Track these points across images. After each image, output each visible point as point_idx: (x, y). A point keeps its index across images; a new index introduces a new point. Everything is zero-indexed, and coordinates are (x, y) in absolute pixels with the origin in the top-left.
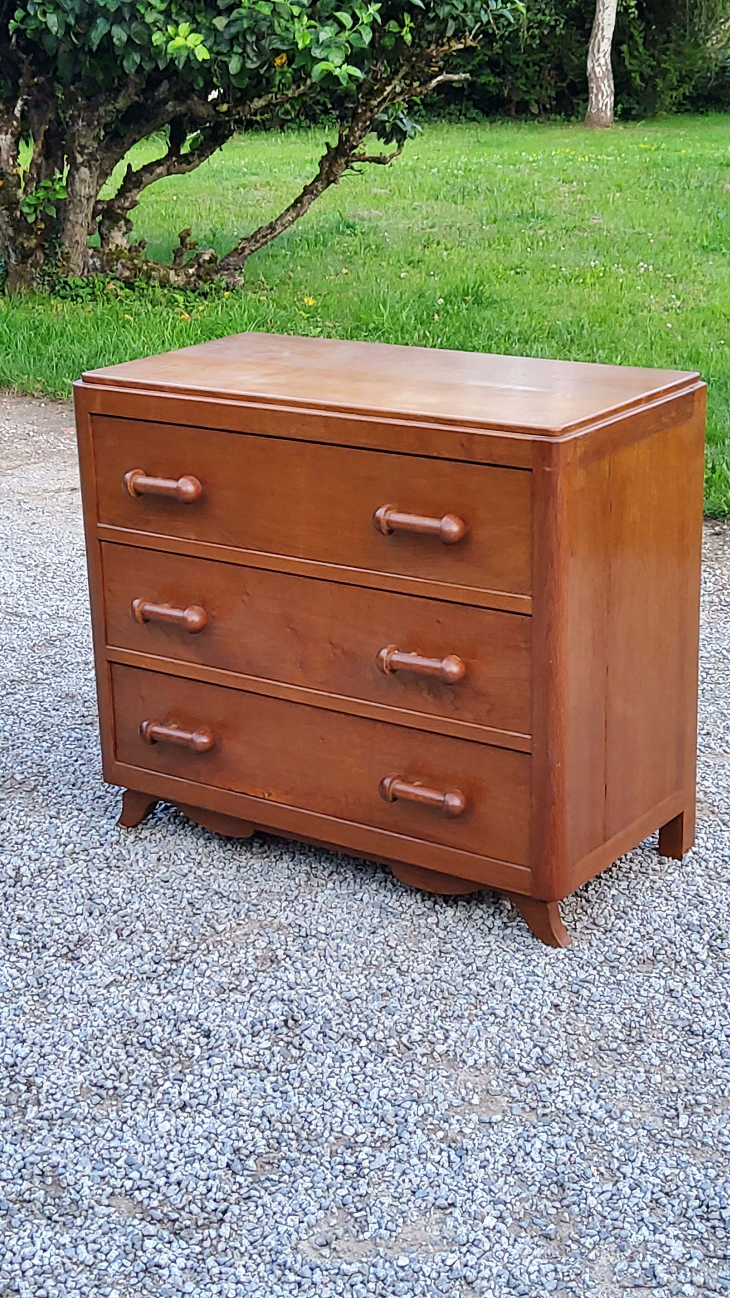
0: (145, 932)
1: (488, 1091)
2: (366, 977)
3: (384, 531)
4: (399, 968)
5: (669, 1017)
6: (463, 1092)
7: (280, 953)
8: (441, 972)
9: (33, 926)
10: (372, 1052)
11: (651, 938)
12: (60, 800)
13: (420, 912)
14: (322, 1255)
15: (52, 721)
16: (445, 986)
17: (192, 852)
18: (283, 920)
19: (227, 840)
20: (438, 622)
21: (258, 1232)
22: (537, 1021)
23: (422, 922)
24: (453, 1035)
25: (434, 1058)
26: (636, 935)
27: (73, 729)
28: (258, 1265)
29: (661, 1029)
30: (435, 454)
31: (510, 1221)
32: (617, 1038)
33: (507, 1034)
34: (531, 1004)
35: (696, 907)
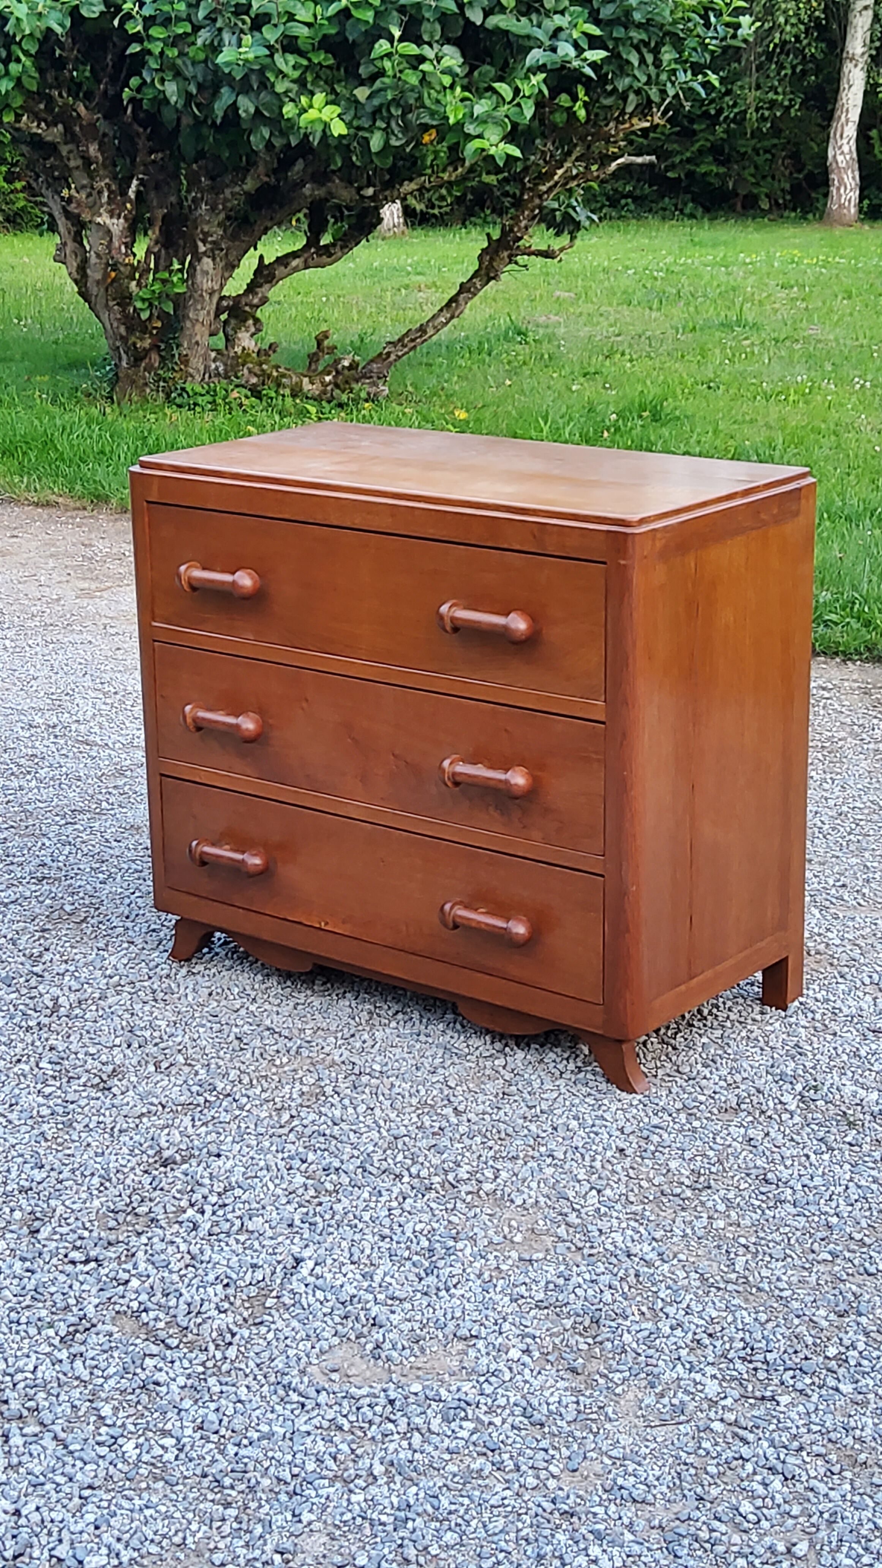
0: (186, 1064)
1: (533, 1231)
2: (418, 1116)
3: (448, 628)
4: (456, 1109)
5: (744, 1166)
6: (506, 1229)
7: (329, 1090)
8: (501, 1113)
9: (65, 1056)
10: (413, 1188)
11: (738, 1087)
12: (110, 932)
13: (488, 1054)
14: (331, 1380)
15: (112, 852)
16: (502, 1126)
17: (247, 988)
18: (336, 1058)
19: (287, 976)
20: (506, 731)
21: (266, 1354)
22: (598, 1164)
23: (489, 1064)
24: (504, 1175)
25: (480, 1197)
26: (722, 1083)
27: (133, 861)
28: (262, 1386)
29: (733, 1177)
30: (505, 546)
31: (536, 1354)
32: (683, 1183)
33: (563, 1176)
34: (594, 1148)
35: (793, 1058)
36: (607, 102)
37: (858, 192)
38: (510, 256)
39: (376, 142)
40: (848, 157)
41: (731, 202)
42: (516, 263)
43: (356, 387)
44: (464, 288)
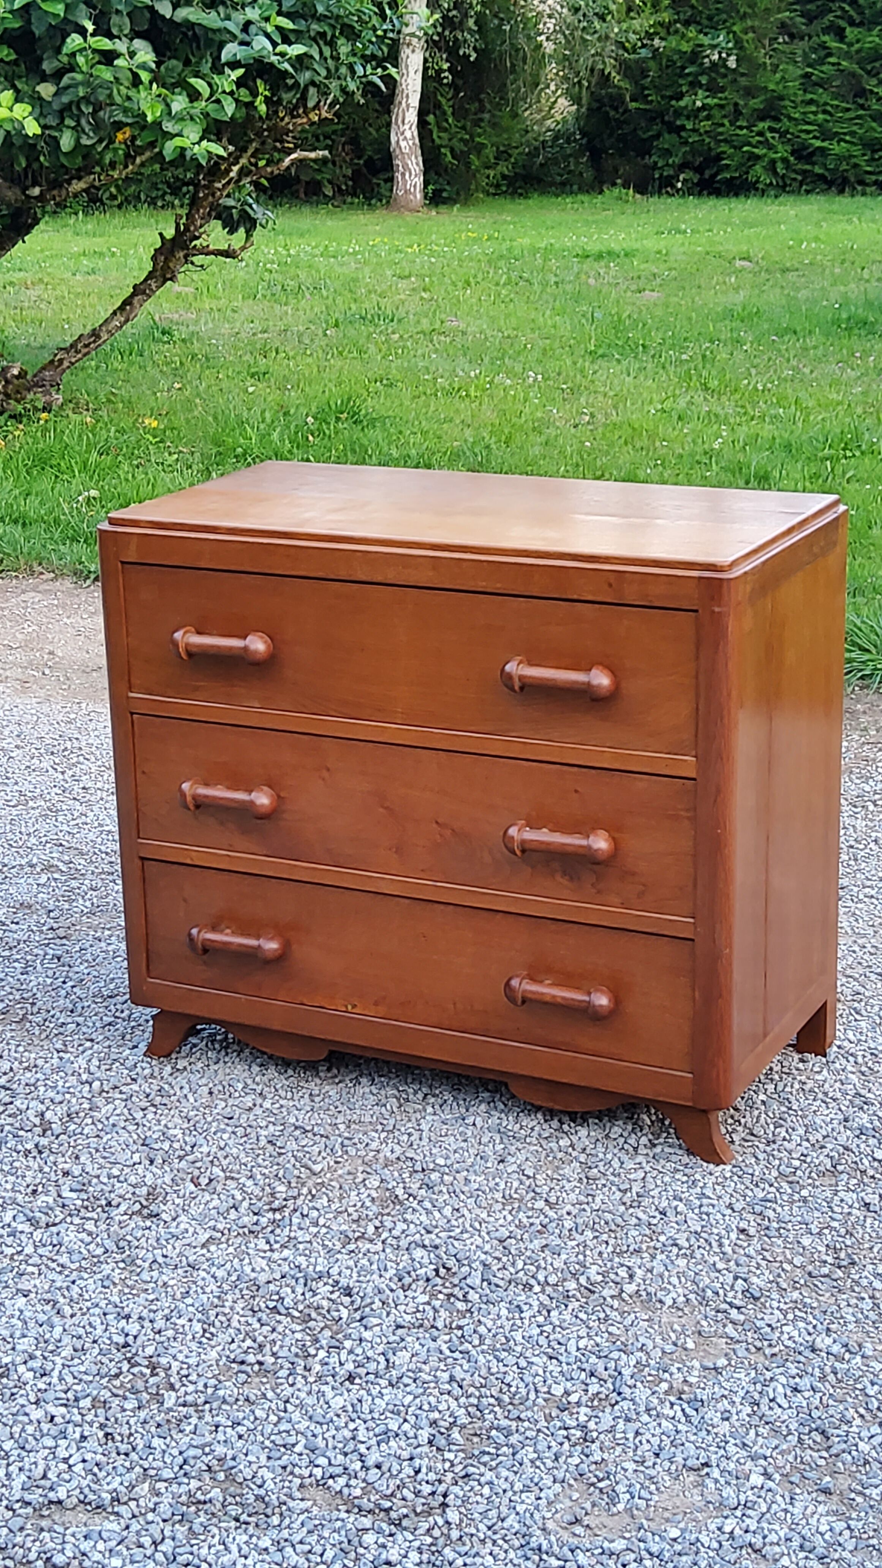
0: (227, 1178)
1: (700, 1333)
2: (510, 1212)
3: (517, 688)
4: (546, 1201)
5: (874, 1235)
6: (673, 1335)
7: (400, 1192)
8: (598, 1200)
9: (85, 1181)
10: (551, 1299)
11: (822, 1147)
12: (61, 1030)
13: (546, 1135)
14: (575, 1535)
15: (15, 936)
16: (608, 1217)
17: (249, 1081)
18: (388, 1154)
19: (285, 1064)
20: (576, 791)
21: (493, 1513)
22: (728, 1250)
23: (553, 1145)
24: (639, 1273)
25: (624, 1300)
26: (805, 1144)
27: (47, 945)
28: (506, 1552)
29: (871, 1248)
30: (575, 597)
31: (777, 1476)
32: (825, 1262)
33: (700, 1267)
34: (715, 1231)
35: (862, 1108)
36: (286, 96)
37: (422, 178)
38: (186, 257)
39: (66, 142)
40: (411, 143)
41: (294, 188)
42: (192, 263)
43: (30, 396)
44: (138, 290)
